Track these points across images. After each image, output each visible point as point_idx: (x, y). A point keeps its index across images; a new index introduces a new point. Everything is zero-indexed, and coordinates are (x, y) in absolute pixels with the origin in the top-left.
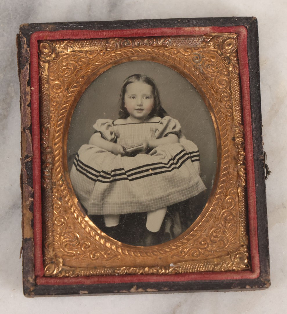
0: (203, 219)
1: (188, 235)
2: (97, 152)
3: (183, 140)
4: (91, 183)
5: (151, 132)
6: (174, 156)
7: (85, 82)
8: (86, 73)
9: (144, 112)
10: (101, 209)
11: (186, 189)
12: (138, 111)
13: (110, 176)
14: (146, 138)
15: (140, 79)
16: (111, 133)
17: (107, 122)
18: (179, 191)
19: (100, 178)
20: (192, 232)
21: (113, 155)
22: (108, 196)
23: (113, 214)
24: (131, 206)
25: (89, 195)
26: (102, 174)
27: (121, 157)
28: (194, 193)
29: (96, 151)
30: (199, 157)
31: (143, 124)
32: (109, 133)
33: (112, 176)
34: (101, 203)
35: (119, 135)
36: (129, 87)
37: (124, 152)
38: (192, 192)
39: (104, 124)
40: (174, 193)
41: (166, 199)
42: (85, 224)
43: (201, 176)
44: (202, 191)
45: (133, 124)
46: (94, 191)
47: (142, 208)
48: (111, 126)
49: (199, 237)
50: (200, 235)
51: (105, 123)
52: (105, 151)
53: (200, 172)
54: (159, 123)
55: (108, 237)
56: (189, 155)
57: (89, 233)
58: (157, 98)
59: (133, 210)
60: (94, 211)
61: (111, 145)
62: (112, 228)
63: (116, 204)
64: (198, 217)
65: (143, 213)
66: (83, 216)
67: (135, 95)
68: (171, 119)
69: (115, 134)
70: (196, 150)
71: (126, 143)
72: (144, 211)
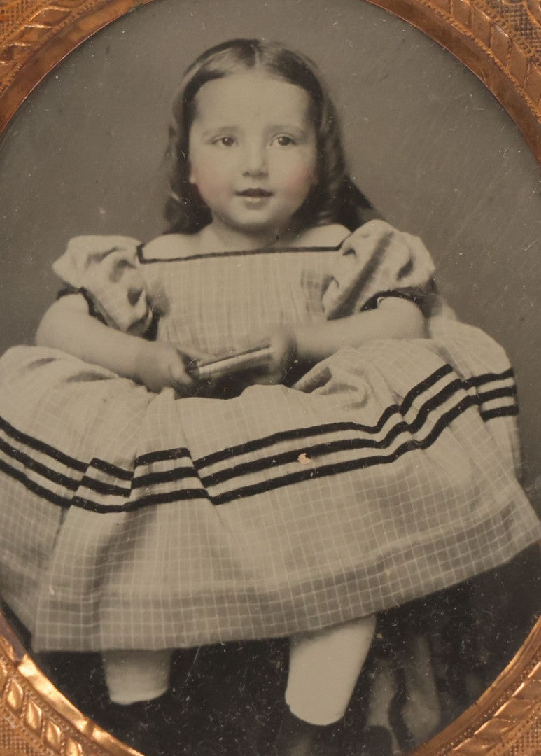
0: (531, 669)
1: (466, 738)
2: (71, 380)
3: (445, 323)
4: (45, 512)
5: (306, 291)
6: (404, 394)
7: (17, 73)
8: (23, 34)
9: (274, 202)
10: (91, 625)
11: (460, 538)
12: (249, 199)
13: (127, 485)
14: (282, 315)
15: (257, 59)
16: (133, 298)
17: (114, 250)
18: (429, 548)
19: (84, 493)
20: (485, 725)
21: (142, 390)
22: (118, 568)
23: (143, 647)
24: (222, 612)
25: (40, 566)
26: (92, 473)
27: (176, 399)
28: (491, 554)
29: (68, 375)
30: (516, 400)
31: (271, 256)
32: (123, 296)
33: (138, 483)
34: (92, 601)
35: (167, 303)
36: (208, 94)
37: (187, 380)
38: (485, 550)
39: (99, 257)
40: (408, 556)
41: (374, 583)
42: (21, 692)
43: (524, 479)
44: (527, 545)
45: (226, 254)
46: (58, 550)
47: (268, 620)
48: (132, 266)
49: (517, 747)
50: (519, 734)
51: (105, 254)
52: (107, 373)
53: (519, 465)
54: (341, 251)
55: (122, 746)
56: (472, 391)
57: (38, 732)
58: (329, 145)
59: (230, 629)
60: (59, 636)
61: (132, 349)
62: (138, 706)
63: (157, 604)
64: (511, 658)
65: (271, 640)
66: (12, 658)
67: (234, 128)
68: (391, 235)
69: (149, 302)
70: (502, 365)
71: (195, 341)
72: (275, 635)
